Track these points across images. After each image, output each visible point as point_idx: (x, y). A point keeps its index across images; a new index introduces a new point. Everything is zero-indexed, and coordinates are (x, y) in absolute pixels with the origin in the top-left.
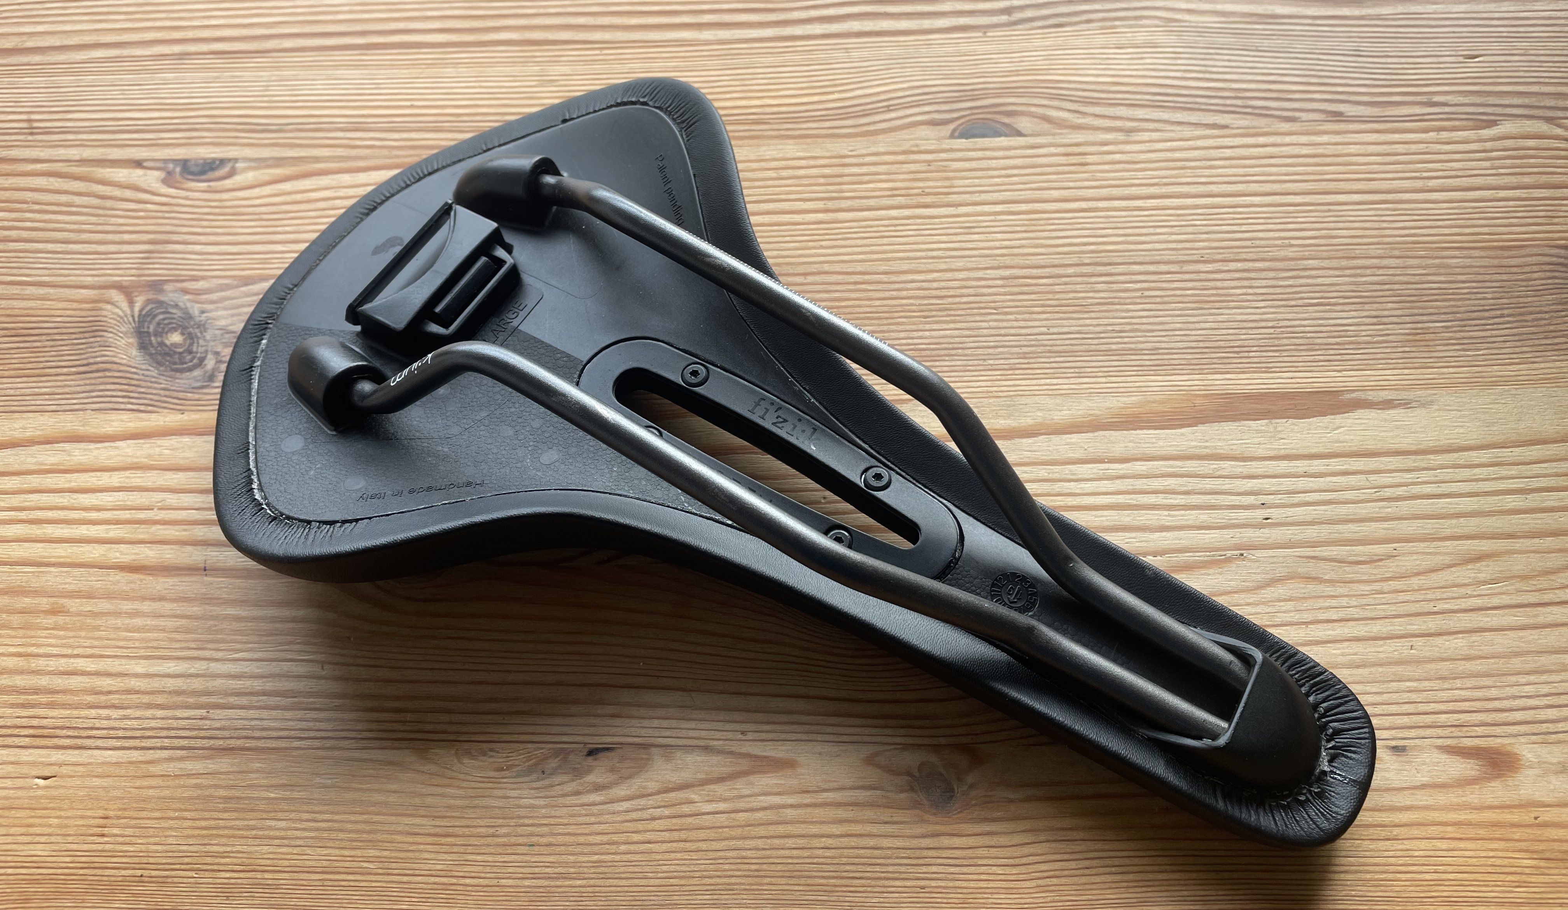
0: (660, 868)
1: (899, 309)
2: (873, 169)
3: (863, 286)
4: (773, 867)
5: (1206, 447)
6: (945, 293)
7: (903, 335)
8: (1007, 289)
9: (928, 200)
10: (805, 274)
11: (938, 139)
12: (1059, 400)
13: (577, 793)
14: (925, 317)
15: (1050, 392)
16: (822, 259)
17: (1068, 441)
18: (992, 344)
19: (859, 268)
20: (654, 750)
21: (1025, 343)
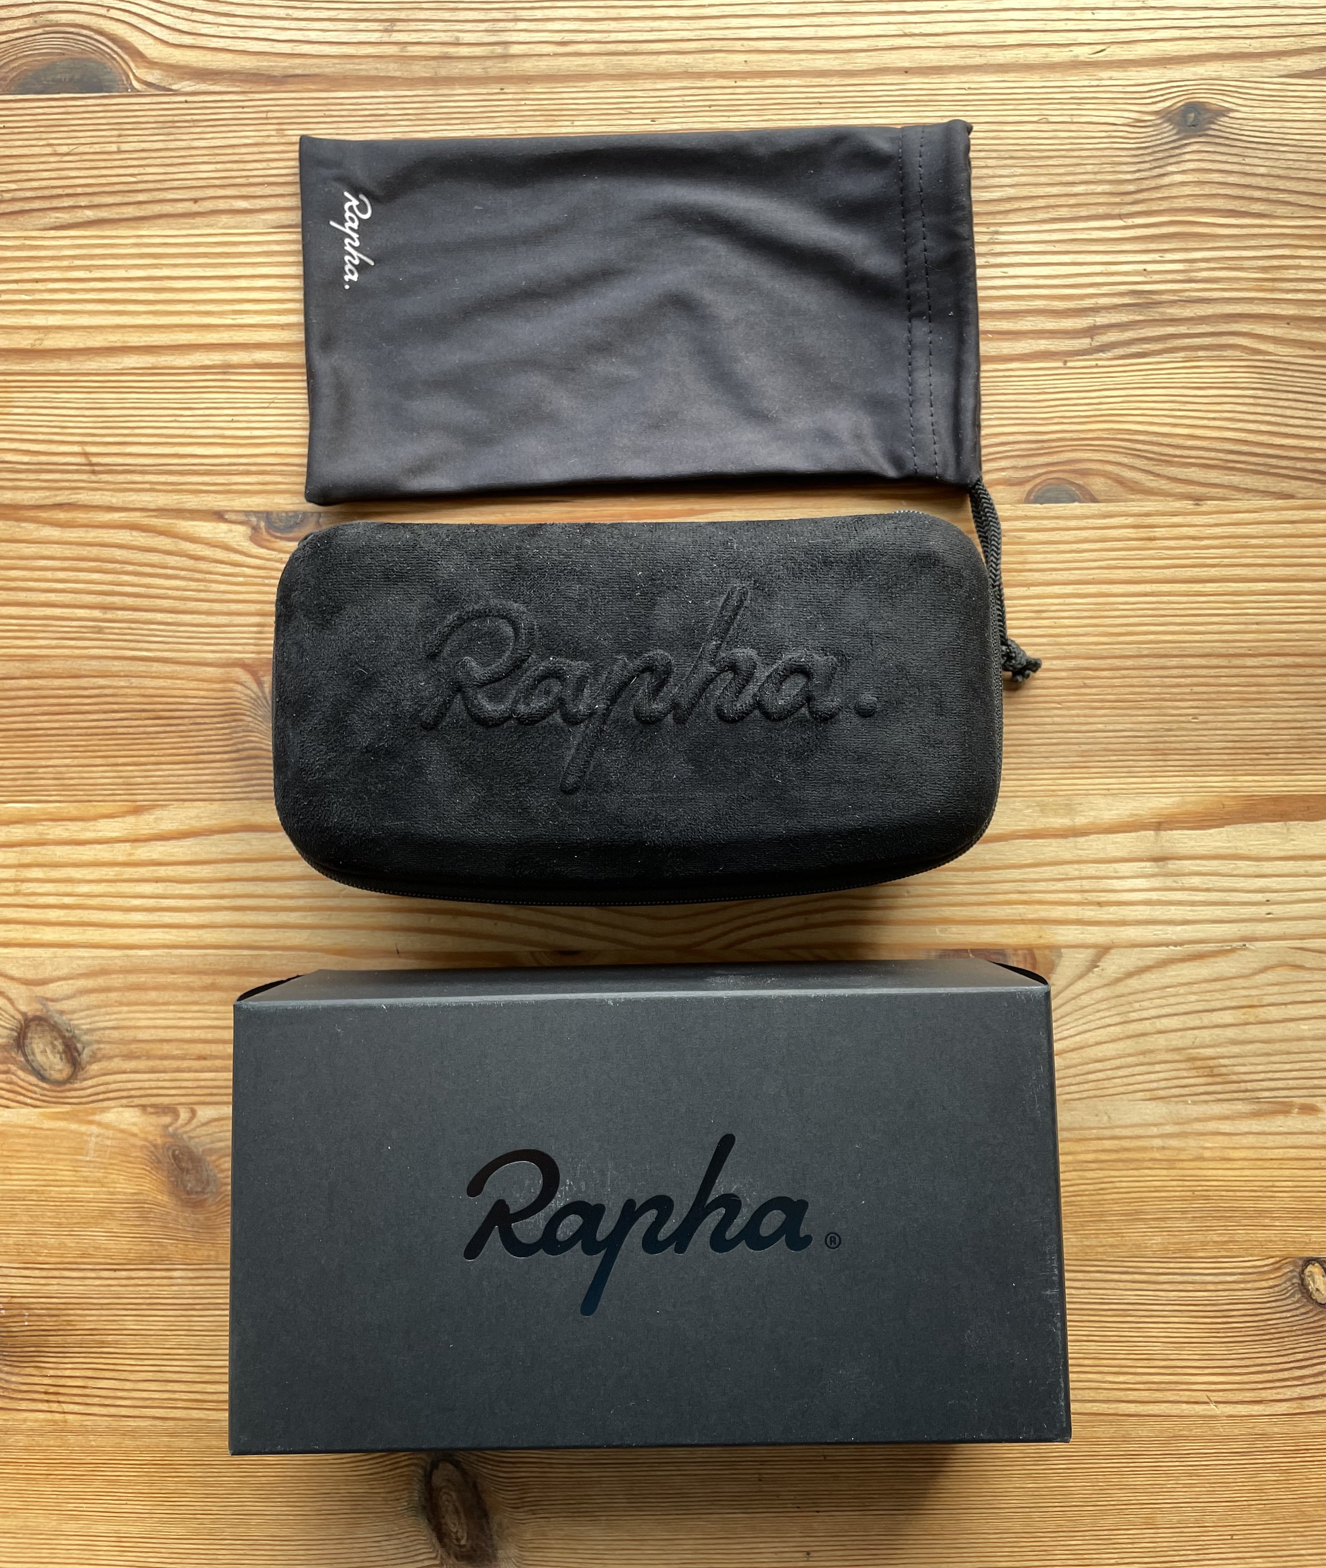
5: (1228, 848)
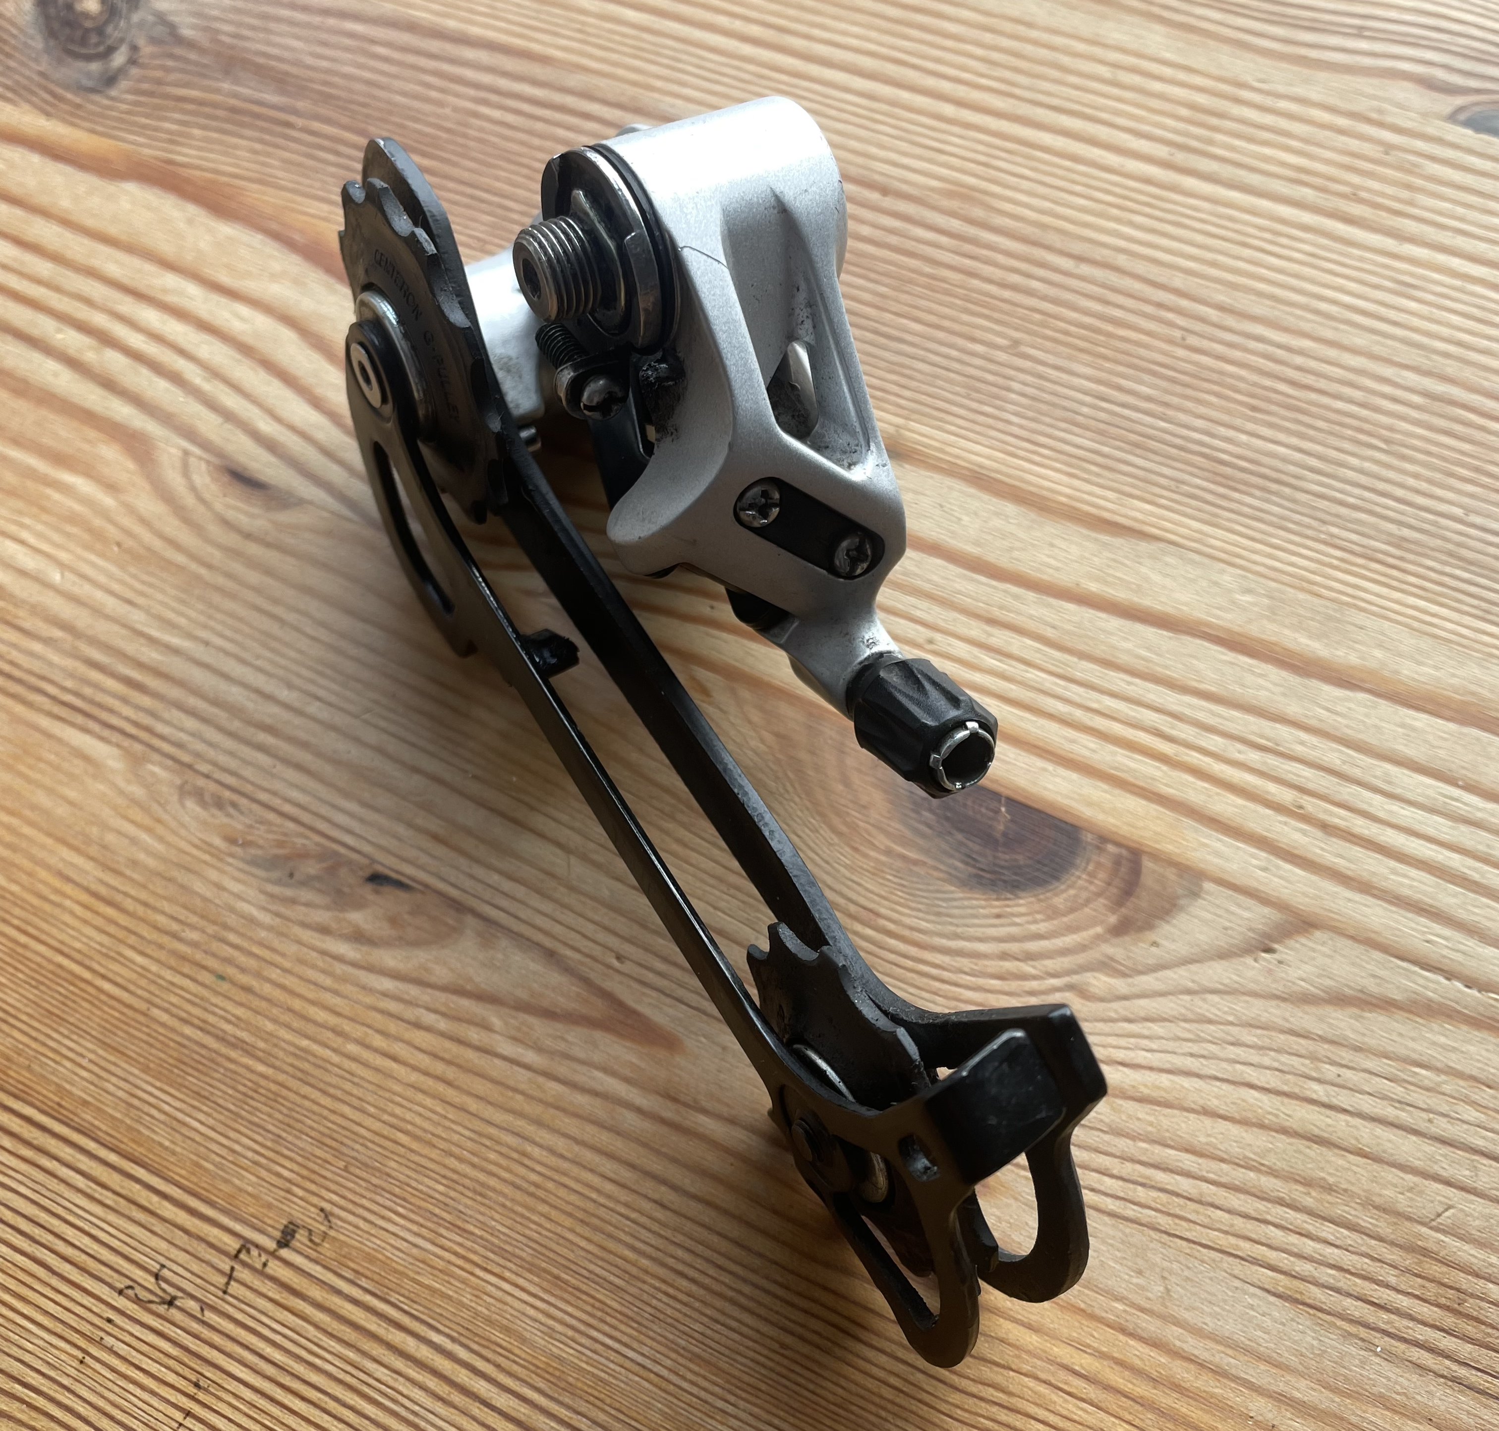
0: (390, 1107)
1: (1215, 376)
2: (1283, 123)
3: (1170, 316)
4: (562, 1192)
6: (1309, 380)
7: (1199, 423)
8: (1425, 417)
9: (1357, 210)
10: (1080, 259)
11: (1425, 115)
12: (1425, 644)
13: (324, 930)
14: (1254, 409)
15: (1416, 624)
16: (1122, 243)
17: (1408, 721)
18: (1351, 500)
19: (1179, 281)
20: (470, 920)
21: (1413, 522)
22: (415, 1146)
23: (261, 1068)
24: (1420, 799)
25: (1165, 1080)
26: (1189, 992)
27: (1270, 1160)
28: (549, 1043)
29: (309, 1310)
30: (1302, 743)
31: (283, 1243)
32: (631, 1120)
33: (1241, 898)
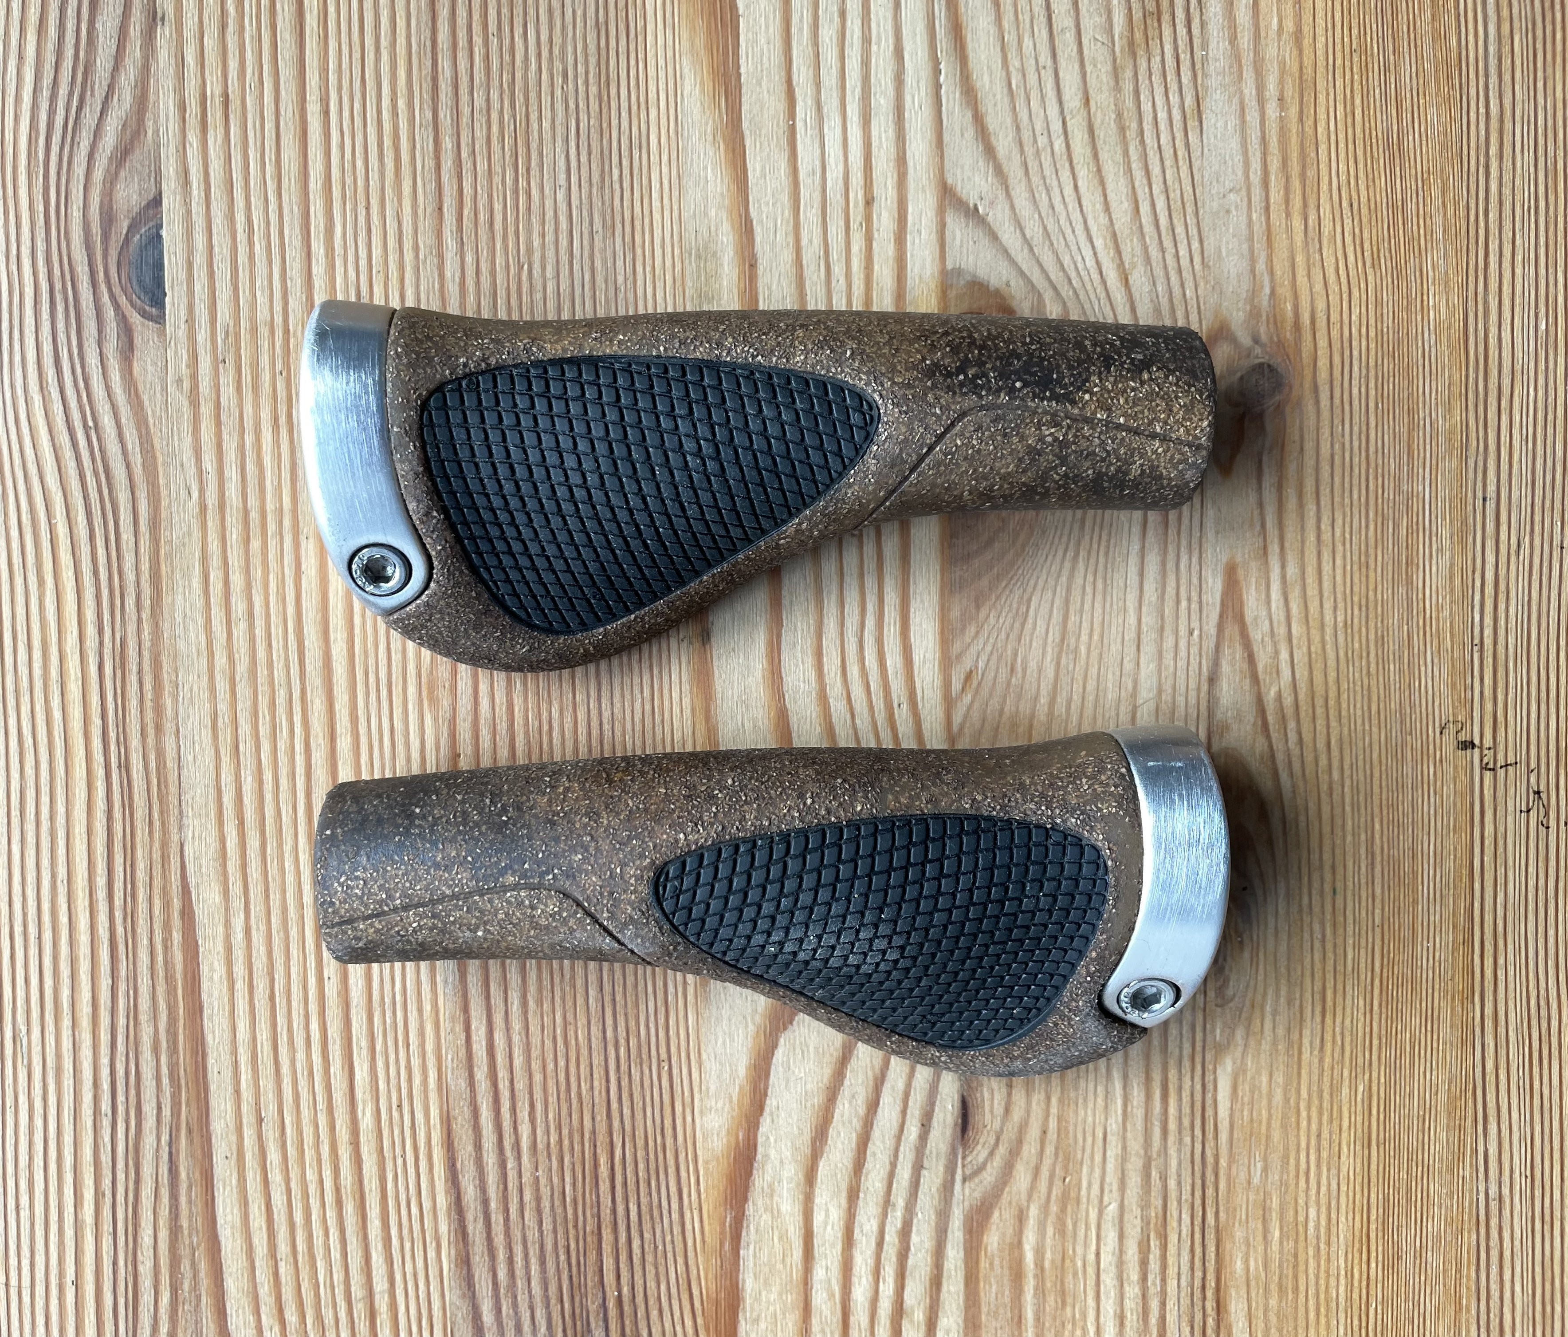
11: (165, 344)
22: (1375, 698)
23: (1377, 827)
24: (817, 145)
25: (1099, 243)
26: (1031, 250)
27: (1119, 157)
28: (1269, 649)
29: (1500, 705)
30: (811, 241)
31: (1473, 746)
32: (1292, 570)
33: (948, 240)
